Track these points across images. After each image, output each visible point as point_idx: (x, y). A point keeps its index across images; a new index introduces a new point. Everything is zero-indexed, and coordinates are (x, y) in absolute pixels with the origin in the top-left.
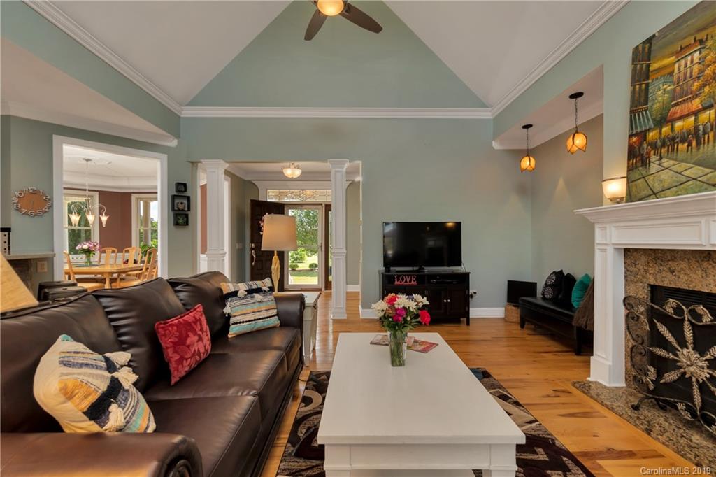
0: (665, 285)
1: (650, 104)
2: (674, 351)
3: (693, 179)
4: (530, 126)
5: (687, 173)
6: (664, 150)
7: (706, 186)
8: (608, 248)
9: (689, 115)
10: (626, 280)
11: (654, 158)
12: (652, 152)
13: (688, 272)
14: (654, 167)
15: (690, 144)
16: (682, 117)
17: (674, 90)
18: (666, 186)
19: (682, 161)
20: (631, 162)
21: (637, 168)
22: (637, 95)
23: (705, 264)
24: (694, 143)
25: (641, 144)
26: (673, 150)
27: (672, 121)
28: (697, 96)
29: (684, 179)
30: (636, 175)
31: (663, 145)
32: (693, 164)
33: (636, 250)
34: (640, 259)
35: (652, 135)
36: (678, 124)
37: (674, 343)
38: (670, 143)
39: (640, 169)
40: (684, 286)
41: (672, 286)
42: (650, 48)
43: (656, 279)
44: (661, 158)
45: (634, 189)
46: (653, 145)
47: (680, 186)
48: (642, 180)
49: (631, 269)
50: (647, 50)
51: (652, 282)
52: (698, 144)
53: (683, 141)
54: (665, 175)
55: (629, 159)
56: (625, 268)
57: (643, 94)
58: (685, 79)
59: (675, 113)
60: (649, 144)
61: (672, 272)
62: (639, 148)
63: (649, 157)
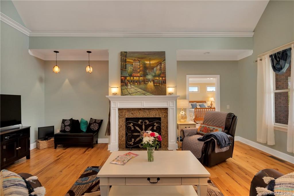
0: (131, 117)
1: (127, 70)
2: (139, 132)
3: (139, 92)
4: (58, 52)
5: (138, 90)
6: (132, 83)
7: (142, 94)
8: (116, 108)
9: (137, 77)
10: (119, 118)
11: (129, 84)
12: (128, 83)
13: (136, 113)
14: (129, 87)
15: (138, 84)
16: (136, 77)
17: (133, 69)
18: (133, 92)
19: (136, 87)
20: (122, 84)
21: (124, 86)
22: (123, 66)
23: (140, 111)
24: (139, 84)
25: (125, 80)
26: (134, 84)
27: (133, 77)
28: (139, 73)
29: (137, 91)
30: (124, 88)
31: (131, 82)
32: (139, 88)
33: (122, 109)
34: (123, 111)
35: (128, 78)
36: (135, 78)
37: (140, 131)
38: (133, 82)
39: (125, 86)
40: (135, 117)
41: (132, 117)
42: (126, 54)
43: (128, 116)
44: (131, 85)
45: (123, 92)
46: (128, 81)
47: (136, 93)
48: (126, 90)
49: (120, 114)
50: (125, 54)
51: (127, 117)
52: (140, 84)
53: (136, 82)
54: (132, 89)
55: (121, 83)
56: (119, 114)
57: (125, 66)
58: (136, 68)
59: (134, 75)
60: (127, 80)
61: (132, 114)
62: (124, 81)
63: (128, 84)
